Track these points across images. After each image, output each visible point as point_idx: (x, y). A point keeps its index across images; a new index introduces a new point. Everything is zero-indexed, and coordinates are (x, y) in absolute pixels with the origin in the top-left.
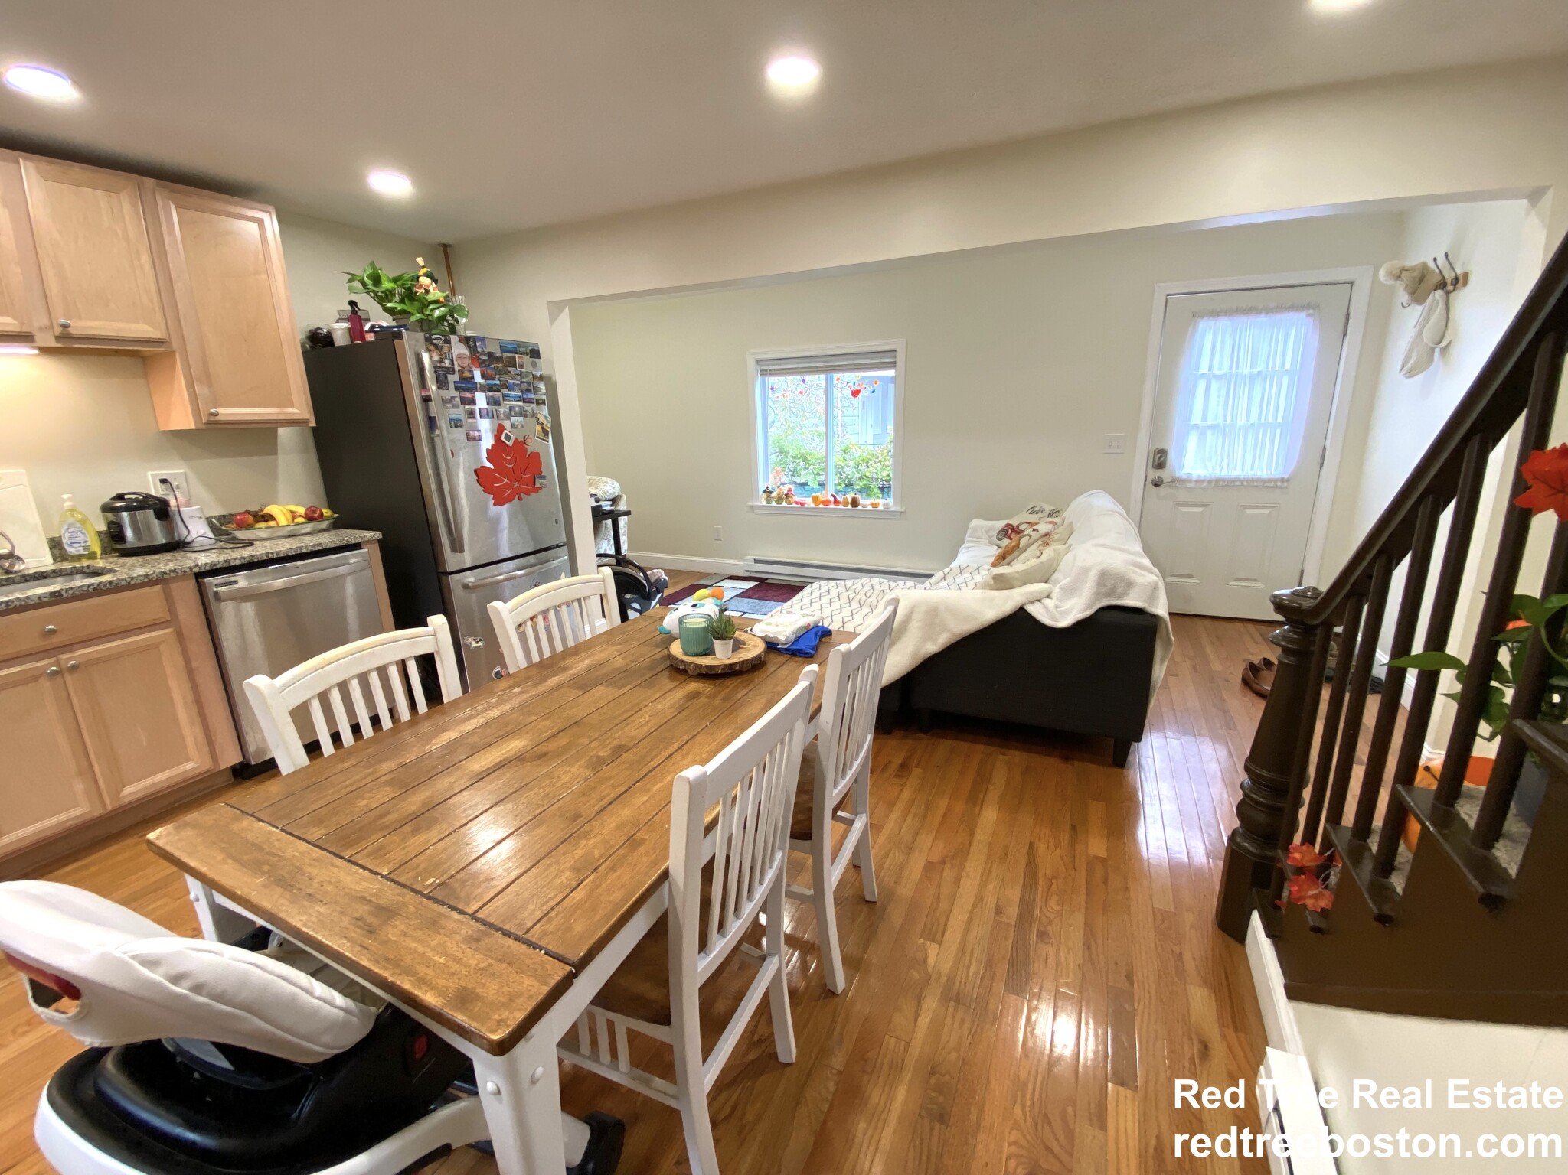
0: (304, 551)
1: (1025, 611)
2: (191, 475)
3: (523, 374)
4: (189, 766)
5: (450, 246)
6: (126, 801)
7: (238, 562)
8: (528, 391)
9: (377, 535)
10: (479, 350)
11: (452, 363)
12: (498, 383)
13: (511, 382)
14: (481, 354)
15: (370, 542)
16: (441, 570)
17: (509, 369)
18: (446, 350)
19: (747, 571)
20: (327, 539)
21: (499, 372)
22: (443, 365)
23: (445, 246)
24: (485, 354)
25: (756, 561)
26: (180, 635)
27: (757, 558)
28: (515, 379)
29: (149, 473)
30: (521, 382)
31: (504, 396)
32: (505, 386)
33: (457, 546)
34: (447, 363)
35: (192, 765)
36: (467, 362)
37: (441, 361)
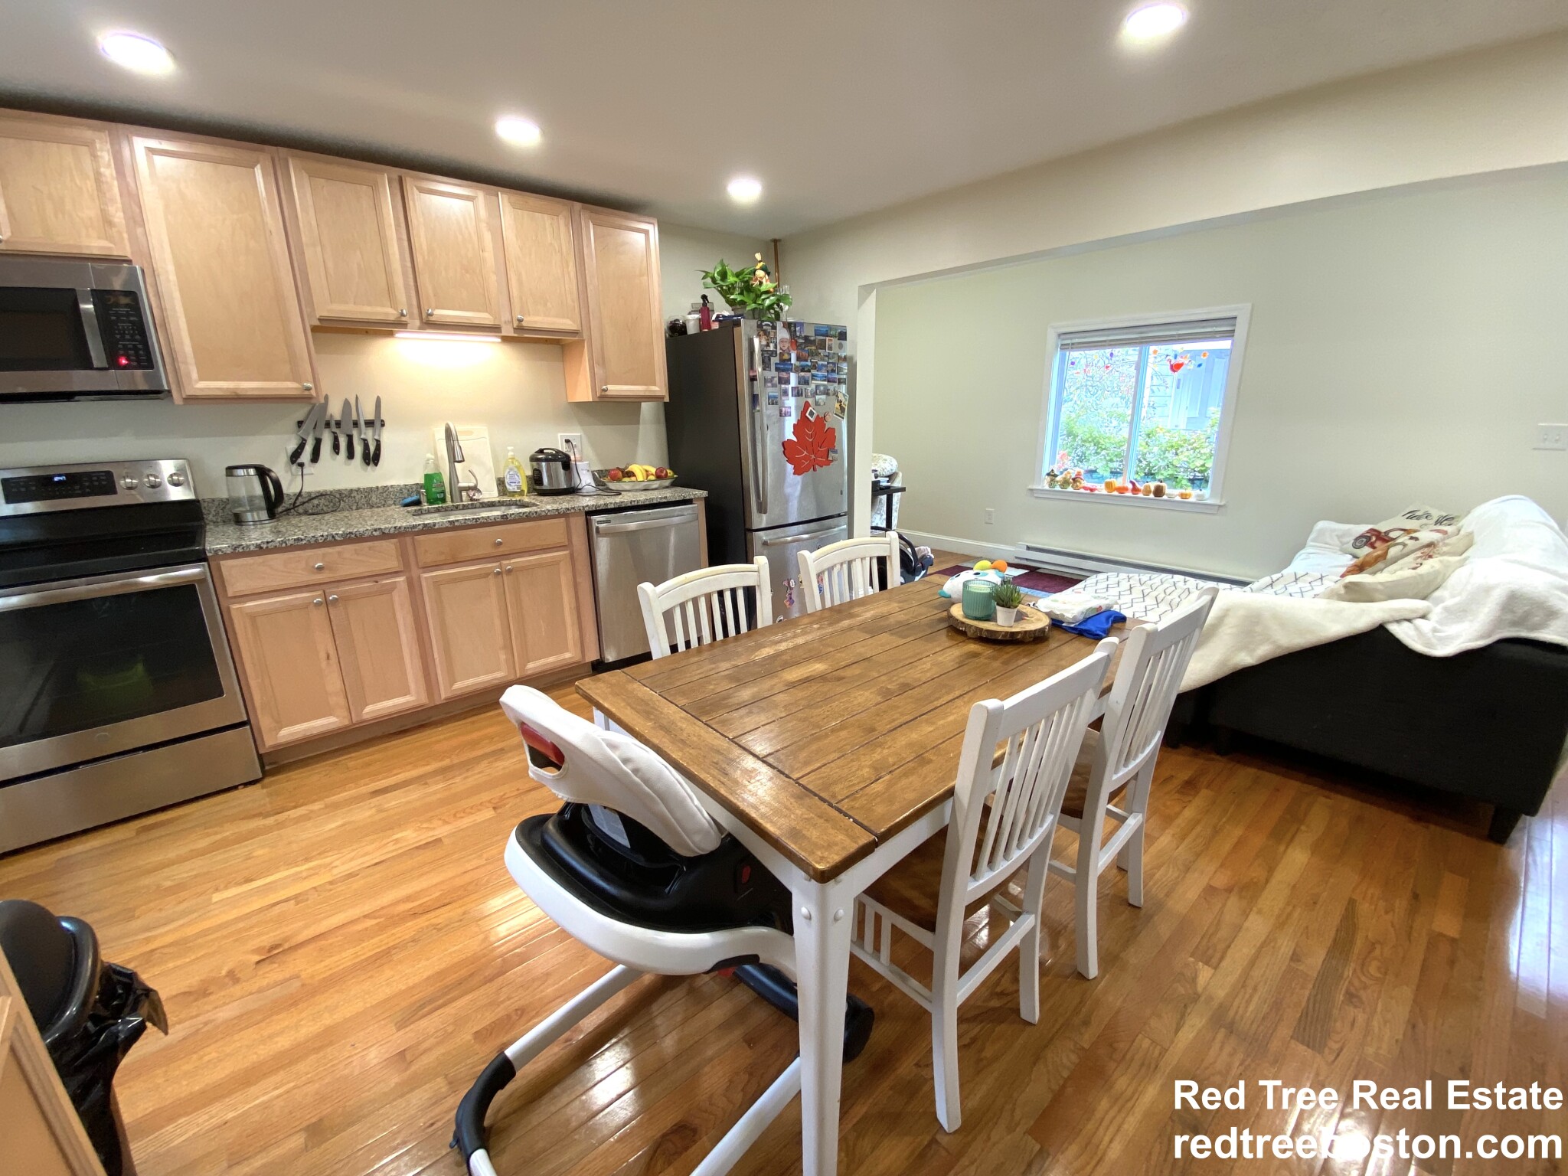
0: (655, 502)
1: (1387, 631)
2: (585, 440)
3: (831, 356)
4: (567, 655)
5: (780, 240)
6: (529, 672)
7: (612, 506)
8: (833, 371)
9: (704, 493)
10: (798, 334)
11: (776, 347)
12: (809, 364)
13: (820, 363)
14: (799, 337)
15: (699, 499)
16: (747, 526)
17: (820, 351)
18: (772, 335)
19: (1016, 558)
20: (670, 494)
21: (812, 354)
22: (768, 348)
23: (776, 241)
24: (802, 338)
25: (1028, 548)
26: (572, 555)
27: (1030, 545)
28: (824, 360)
29: (559, 435)
30: (828, 363)
31: (813, 375)
32: (815, 366)
33: (762, 509)
34: (772, 346)
35: (569, 656)
36: (787, 345)
37: (768, 345)
